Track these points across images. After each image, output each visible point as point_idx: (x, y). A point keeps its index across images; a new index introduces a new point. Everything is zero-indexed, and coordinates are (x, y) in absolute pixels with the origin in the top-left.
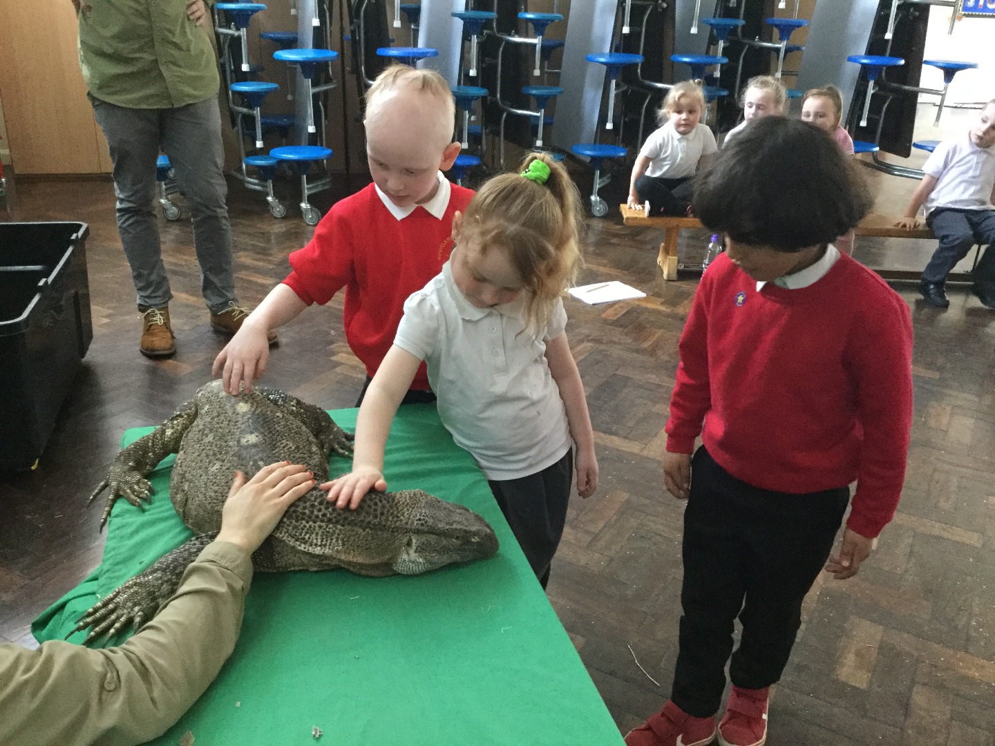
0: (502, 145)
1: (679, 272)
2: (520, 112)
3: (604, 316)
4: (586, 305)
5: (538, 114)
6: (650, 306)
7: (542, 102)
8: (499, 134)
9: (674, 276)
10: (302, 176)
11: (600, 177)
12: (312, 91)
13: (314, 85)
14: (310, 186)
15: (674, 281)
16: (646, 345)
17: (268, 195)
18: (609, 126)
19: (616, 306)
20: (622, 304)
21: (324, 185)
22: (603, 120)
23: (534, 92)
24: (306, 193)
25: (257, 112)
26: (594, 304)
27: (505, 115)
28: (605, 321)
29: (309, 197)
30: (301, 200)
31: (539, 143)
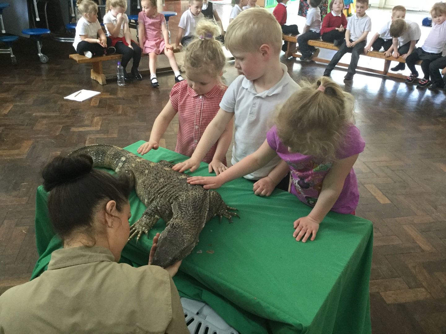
1: (106, 80)
3: (92, 105)
4: (80, 102)
6: (106, 97)
9: (105, 83)
11: (40, 44)
15: (105, 85)
16: (120, 112)
18: (38, 19)
19: (93, 100)
20: (95, 99)
26: (83, 101)
28: (94, 107)
31: (4, 32)
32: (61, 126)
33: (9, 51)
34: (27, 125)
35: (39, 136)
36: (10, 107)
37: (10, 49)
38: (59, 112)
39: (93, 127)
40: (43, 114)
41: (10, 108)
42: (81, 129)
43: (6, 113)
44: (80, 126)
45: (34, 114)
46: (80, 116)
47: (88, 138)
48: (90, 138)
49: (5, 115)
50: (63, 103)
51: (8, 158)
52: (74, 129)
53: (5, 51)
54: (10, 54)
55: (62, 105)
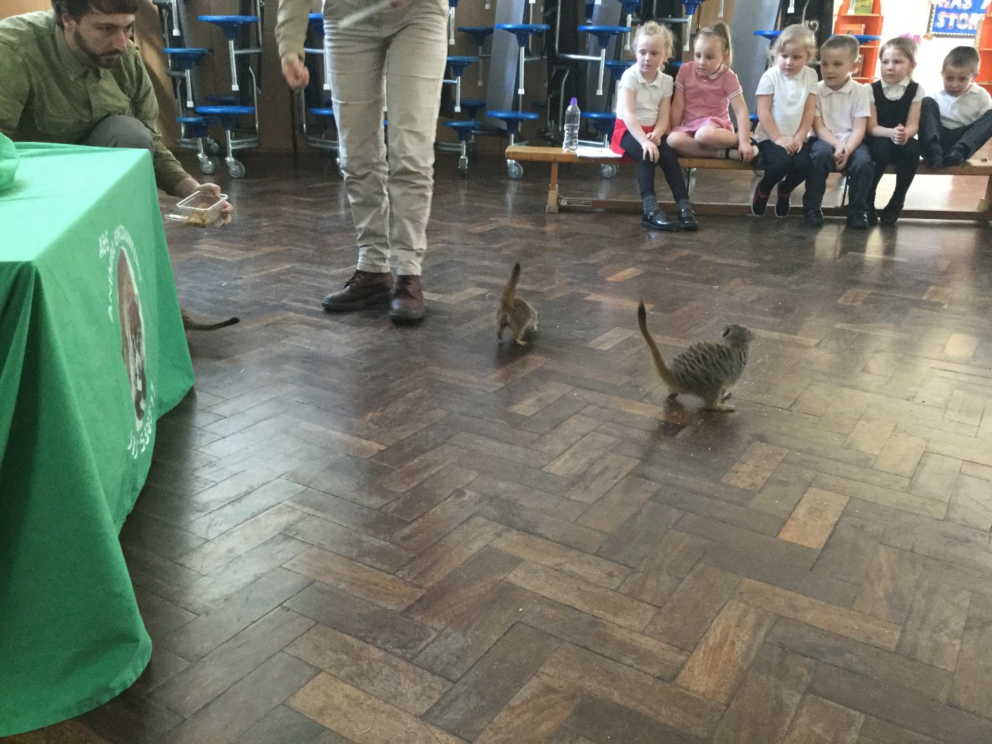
9: (554, 209)
10: (226, 131)
11: (515, 141)
12: (235, 53)
13: (236, 47)
14: (233, 142)
15: (554, 213)
17: (198, 152)
18: (521, 91)
24: (231, 147)
25: (188, 73)
29: (234, 151)
30: (226, 155)
31: (458, 109)
33: (460, 147)
37: (463, 145)
53: (454, 147)
54: (459, 154)
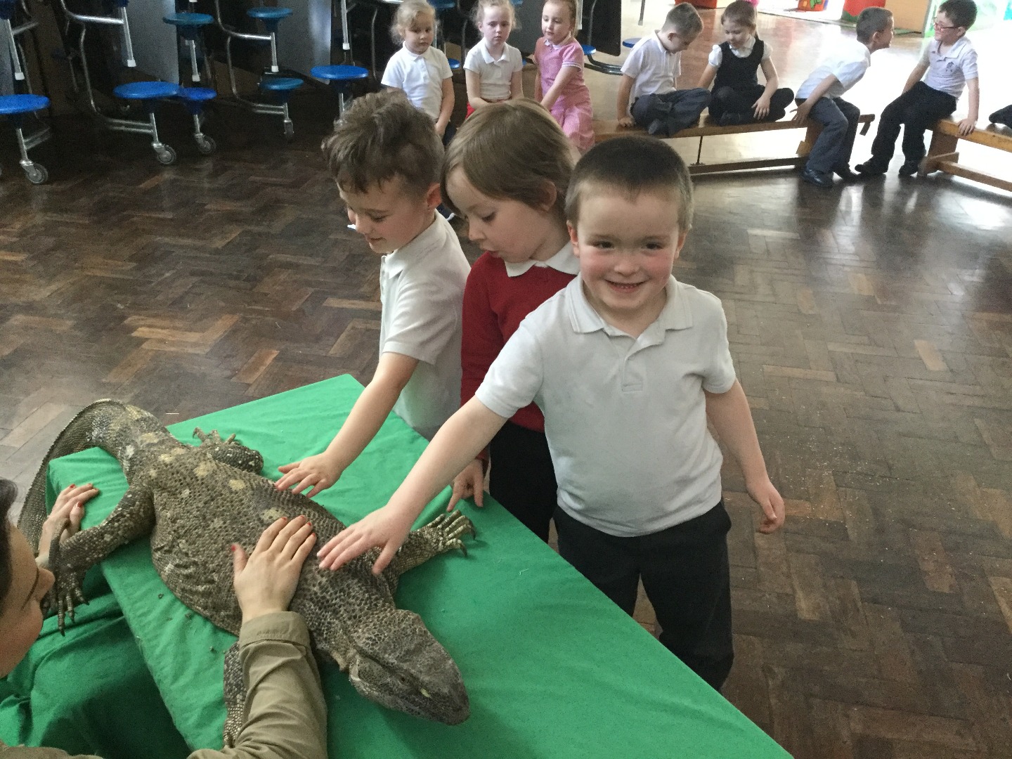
0: (232, 71)
2: (246, 36)
5: (269, 38)
7: (270, 26)
8: (225, 61)
10: (17, 130)
11: (345, 100)
12: (12, 33)
13: (13, 26)
14: (28, 140)
18: (346, 46)
21: (42, 137)
22: (337, 40)
23: (261, 15)
24: (25, 148)
27: (229, 40)
29: (29, 152)
30: (20, 157)
31: (275, 69)
32: (311, 290)
33: (282, 110)
34: (244, 280)
35: (256, 307)
36: (234, 233)
37: (285, 106)
38: (323, 257)
39: (373, 301)
40: (289, 258)
41: (234, 236)
42: (346, 304)
43: (220, 247)
44: (347, 297)
45: (271, 256)
46: (359, 273)
47: (349, 327)
48: (353, 328)
49: (217, 251)
50: (341, 236)
51: (173, 349)
52: (333, 302)
53: (273, 109)
54: (282, 117)
55: (336, 242)
